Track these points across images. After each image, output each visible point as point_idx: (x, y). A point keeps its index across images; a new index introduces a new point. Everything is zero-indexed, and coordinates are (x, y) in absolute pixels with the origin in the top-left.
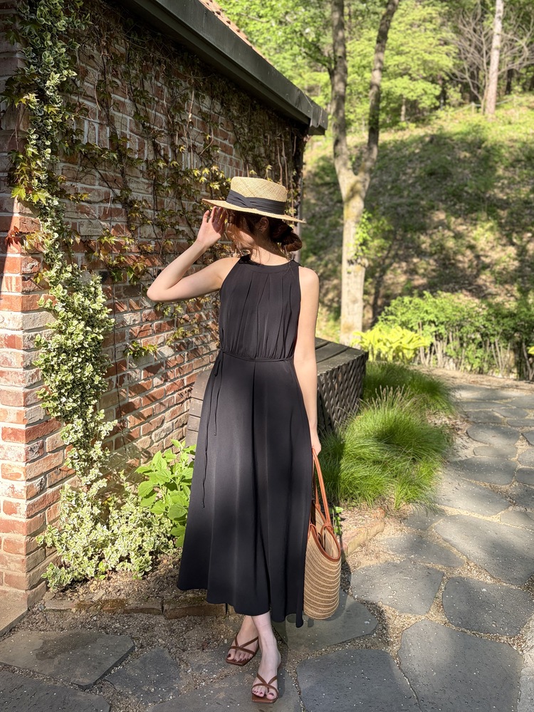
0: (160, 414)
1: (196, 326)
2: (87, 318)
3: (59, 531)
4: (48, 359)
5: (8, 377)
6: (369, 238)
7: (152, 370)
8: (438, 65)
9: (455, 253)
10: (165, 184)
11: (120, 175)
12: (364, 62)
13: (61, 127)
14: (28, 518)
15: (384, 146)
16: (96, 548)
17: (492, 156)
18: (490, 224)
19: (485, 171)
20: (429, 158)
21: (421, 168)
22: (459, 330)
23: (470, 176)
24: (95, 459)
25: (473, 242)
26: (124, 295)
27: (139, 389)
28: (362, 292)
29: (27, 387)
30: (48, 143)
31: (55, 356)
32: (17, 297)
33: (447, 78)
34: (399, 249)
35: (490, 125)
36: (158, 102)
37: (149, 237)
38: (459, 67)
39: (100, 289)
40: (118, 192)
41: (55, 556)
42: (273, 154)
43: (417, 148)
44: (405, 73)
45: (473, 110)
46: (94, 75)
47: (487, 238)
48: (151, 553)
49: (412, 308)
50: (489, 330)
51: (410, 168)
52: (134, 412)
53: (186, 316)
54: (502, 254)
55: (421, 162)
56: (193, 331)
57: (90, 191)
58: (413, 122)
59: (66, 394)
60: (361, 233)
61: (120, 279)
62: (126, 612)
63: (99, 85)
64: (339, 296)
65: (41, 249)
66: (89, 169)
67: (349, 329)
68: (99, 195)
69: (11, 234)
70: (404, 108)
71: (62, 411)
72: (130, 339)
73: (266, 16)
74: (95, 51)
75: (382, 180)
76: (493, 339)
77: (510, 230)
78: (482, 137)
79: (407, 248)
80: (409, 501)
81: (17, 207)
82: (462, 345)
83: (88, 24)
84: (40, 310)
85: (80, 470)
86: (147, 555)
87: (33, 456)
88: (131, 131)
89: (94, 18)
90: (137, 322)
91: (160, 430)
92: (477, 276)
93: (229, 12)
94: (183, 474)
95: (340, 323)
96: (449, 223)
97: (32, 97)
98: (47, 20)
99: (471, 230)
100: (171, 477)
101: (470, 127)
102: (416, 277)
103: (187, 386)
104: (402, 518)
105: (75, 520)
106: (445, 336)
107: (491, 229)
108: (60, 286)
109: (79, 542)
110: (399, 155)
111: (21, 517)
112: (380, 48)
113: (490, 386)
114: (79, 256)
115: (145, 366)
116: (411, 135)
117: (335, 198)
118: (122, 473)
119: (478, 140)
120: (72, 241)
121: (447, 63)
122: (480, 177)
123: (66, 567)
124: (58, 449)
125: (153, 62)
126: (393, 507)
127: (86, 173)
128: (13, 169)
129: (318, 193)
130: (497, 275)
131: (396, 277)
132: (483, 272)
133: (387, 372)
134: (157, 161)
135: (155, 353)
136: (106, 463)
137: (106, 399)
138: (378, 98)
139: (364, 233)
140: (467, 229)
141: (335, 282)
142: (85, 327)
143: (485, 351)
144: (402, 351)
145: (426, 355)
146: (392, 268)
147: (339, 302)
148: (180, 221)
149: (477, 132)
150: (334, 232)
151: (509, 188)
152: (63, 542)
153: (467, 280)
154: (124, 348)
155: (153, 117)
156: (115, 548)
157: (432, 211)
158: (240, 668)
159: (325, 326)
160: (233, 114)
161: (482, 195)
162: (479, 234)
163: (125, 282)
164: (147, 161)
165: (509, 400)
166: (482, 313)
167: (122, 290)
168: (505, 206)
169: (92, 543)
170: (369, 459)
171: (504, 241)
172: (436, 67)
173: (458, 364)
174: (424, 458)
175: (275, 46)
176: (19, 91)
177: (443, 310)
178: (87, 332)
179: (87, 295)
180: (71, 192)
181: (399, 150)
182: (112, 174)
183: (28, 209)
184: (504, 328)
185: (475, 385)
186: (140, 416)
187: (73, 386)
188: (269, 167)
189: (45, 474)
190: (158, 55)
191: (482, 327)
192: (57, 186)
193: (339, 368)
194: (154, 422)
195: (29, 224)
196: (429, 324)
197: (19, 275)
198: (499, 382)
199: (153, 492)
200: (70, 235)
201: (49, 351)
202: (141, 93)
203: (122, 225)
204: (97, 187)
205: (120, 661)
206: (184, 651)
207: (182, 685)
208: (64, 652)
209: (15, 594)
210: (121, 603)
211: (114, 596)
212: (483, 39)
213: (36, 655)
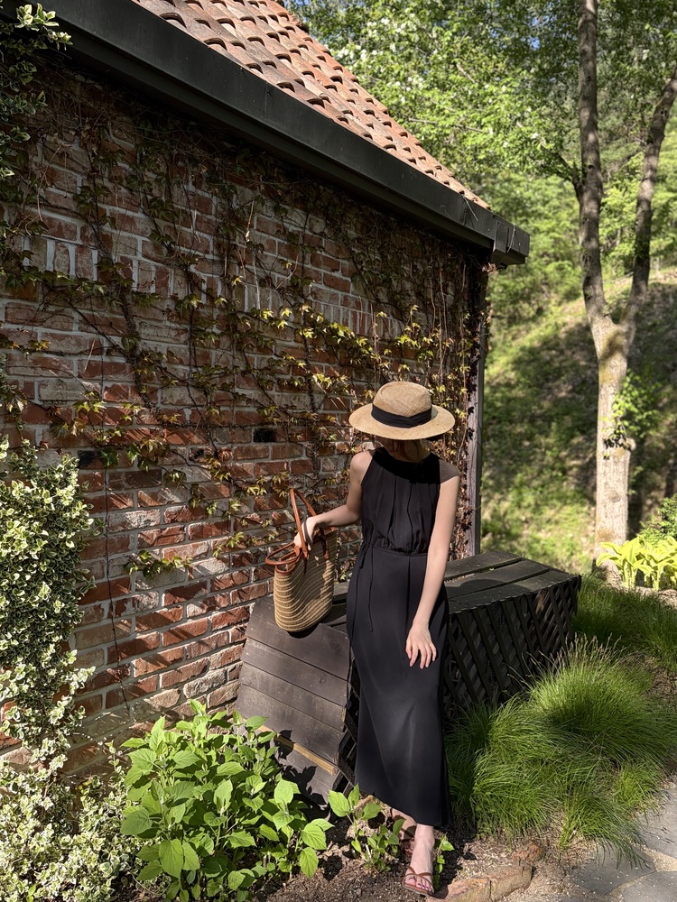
7: (184, 593)
26: (126, 485)
27: (154, 621)
37: (179, 403)
52: (146, 654)
72: (139, 548)
88: (145, 256)
90: (152, 524)
91: (199, 680)
115: (170, 587)
134: (191, 297)
135: (189, 569)
154: (125, 561)
155: (189, 238)
164: (174, 298)
167: (123, 478)
182: (106, 315)
186: (157, 660)
194: (187, 669)
202: (162, 203)
203: (127, 387)
204: (75, 332)
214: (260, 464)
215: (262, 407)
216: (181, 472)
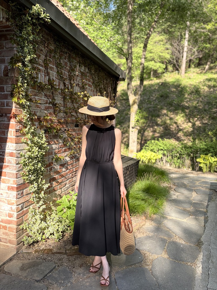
0: (65, 181)
1: (78, 150)
2: (39, 146)
3: (28, 224)
4: (25, 161)
5: (10, 167)
6: (139, 119)
7: (62, 165)
8: (165, 57)
9: (170, 125)
10: (68, 98)
11: (51, 94)
12: (138, 56)
13: (30, 76)
14: (17, 219)
15: (145, 86)
16: (42, 230)
17: (183, 90)
19: (181, 96)
20: (161, 91)
21: (158, 94)
22: (171, 153)
23: (176, 97)
24: (41, 198)
25: (176, 121)
26: (52, 138)
27: (57, 173)
28: (137, 138)
29: (17, 171)
30: (26, 81)
31: (27, 160)
32: (14, 138)
33: (168, 62)
34: (150, 123)
35: (183, 79)
36: (65, 68)
37: (62, 117)
38: (172, 58)
39: (44, 136)
40: (51, 100)
42: (106, 88)
43: (157, 87)
44: (153, 60)
45: (177, 74)
46: (43, 57)
47: (181, 120)
48: (62, 232)
49: (155, 145)
50: (182, 152)
51: (154, 94)
52: (56, 181)
53: (75, 146)
54: (187, 126)
55: (158, 92)
56: (77, 152)
57: (41, 99)
58: (155, 77)
59: (31, 174)
60: (137, 117)
61: (51, 132)
62: (53, 253)
63: (44, 61)
64: (128, 140)
65: (22, 120)
66: (40, 92)
67: (132, 152)
68: (44, 101)
69: (12, 115)
70: (152, 72)
71: (30, 180)
72: (54, 154)
73: (104, 38)
74: (43, 48)
75: (144, 98)
76: (183, 156)
77: (189, 117)
78: (180, 84)
79: (153, 123)
80: (154, 214)
81: (14, 105)
82: (172, 158)
83: (41, 38)
84: (22, 143)
85: (36, 202)
86: (60, 233)
87: (19, 196)
88: (56, 78)
89: (43, 36)
90: (57, 148)
91: (65, 187)
92: (178, 133)
93: (90, 36)
94: (74, 203)
95: (129, 150)
96: (168, 114)
97: (20, 64)
98: (26, 36)
99: (176, 117)
100: (69, 204)
101: (176, 80)
102: (156, 133)
103: (75, 171)
104: (152, 220)
105: (34, 220)
106: (166, 155)
107: (183, 116)
108: (29, 134)
109: (36, 228)
110: (151, 89)
111: (14, 219)
112: (144, 50)
113: (182, 172)
114: (37, 123)
115: (60, 164)
116: (155, 82)
117: (127, 104)
118: (51, 203)
119: (178, 85)
120: (34, 118)
121: (168, 56)
122: (179, 98)
123: (31, 237)
124: (28, 194)
125: (64, 53)
127: (39, 93)
128: (13, 91)
129: (121, 103)
130: (184, 133)
131: (149, 133)
132: (180, 132)
133: (146, 167)
134: (65, 89)
135: (63, 159)
136: (45, 199)
137: (46, 176)
138: (143, 68)
139: (138, 117)
140: (174, 116)
141: (127, 135)
142: (38, 149)
143: (181, 160)
144: (151, 160)
145: (159, 161)
146: (147, 130)
147: (128, 142)
148: (73, 111)
149: (178, 81)
150: (127, 117)
151: (189, 102)
152: (30, 228)
153: (174, 135)
154: (52, 157)
155: (64, 73)
156: (49, 230)
157: (162, 110)
158: (94, 274)
159: (123, 151)
160: (92, 73)
161: (180, 104)
162: (178, 118)
163: (53, 133)
164: (61, 89)
165: (189, 178)
166: (180, 147)
167: (52, 136)
168: (188, 108)
169: (40, 228)
170: (140, 198)
171: (187, 121)
172: (164, 58)
173: (171, 165)
174: (160, 198)
175: (106, 49)
176: (15, 62)
177: (166, 145)
178: (39, 151)
179: (39, 138)
180: (34, 100)
181: (150, 88)
182: (49, 94)
183: (18, 106)
184: (187, 152)
185: (177, 172)
186: (58, 182)
187: (34, 171)
188: (105, 92)
189: (23, 203)
190: (66, 50)
191: (180, 152)
192: (29, 97)
193: (129, 166)
194: (63, 184)
195: (18, 111)
196: (161, 150)
197: (15, 130)
198: (186, 171)
199: (62, 210)
200: (33, 115)
201: (25, 158)
202: (60, 64)
203: (52, 112)
204: (43, 98)
205: (50, 272)
206: (74, 268)
207: (73, 280)
208: (30, 268)
209: (12, 247)
210: (51, 250)
211: (48, 248)
212: (181, 48)
213: (20, 269)
214: (76, 133)
215: (76, 118)
216: (63, 135)
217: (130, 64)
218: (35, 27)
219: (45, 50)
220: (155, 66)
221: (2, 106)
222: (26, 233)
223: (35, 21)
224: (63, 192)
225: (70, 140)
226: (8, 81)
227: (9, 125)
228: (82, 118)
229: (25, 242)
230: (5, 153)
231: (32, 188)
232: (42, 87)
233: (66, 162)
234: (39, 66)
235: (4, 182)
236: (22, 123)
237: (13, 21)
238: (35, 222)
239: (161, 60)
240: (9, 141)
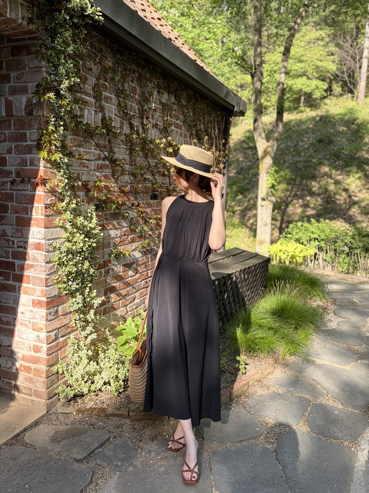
0: (132, 294)
1: (157, 239)
2: (85, 233)
3: (67, 365)
4: (61, 257)
5: (36, 268)
6: (276, 184)
7: (128, 266)
8: (326, 68)
9: (335, 194)
10: (137, 149)
11: (108, 143)
12: (275, 68)
13: (70, 113)
14: (48, 355)
16: (90, 376)
17: (361, 129)
18: (359, 175)
19: (356, 139)
20: (318, 131)
21: (313, 138)
22: (334, 245)
23: (346, 143)
24: (90, 320)
25: (347, 187)
26: (110, 219)
27: (119, 278)
28: (271, 219)
29: (47, 275)
30: (62, 123)
31: (65, 256)
32: (42, 219)
33: (332, 78)
34: (297, 191)
35: (361, 109)
36: (132, 97)
37: (127, 182)
38: (340, 70)
39: (94, 214)
40: (106, 154)
41: (64, 380)
42: (210, 129)
43: (310, 124)
44: (304, 74)
45: (350, 99)
46: (92, 81)
47: (356, 184)
48: (124, 381)
49: (303, 230)
50: (353, 245)
51: (306, 137)
52: (116, 292)
53: (150, 233)
55: (313, 133)
56: (155, 242)
57: (88, 153)
58: (308, 107)
59: (72, 280)
60: (270, 180)
61: (107, 209)
62: (106, 415)
63: (95, 86)
64: (256, 221)
65: (57, 189)
66: (88, 140)
67: (262, 243)
68: (94, 156)
69: (38, 180)
70: (303, 98)
71: (69, 290)
72: (114, 246)
73: (210, 39)
74: (92, 65)
75: (287, 145)
76: (356, 251)
78: (355, 117)
79: (303, 190)
80: (291, 354)
81: (42, 163)
82: (336, 255)
83: (88, 49)
84: (55, 227)
85: (81, 327)
86: (121, 381)
87: (51, 317)
88: (115, 115)
89: (92, 45)
90: (118, 236)
91: (132, 304)
92: (349, 209)
93: (186, 37)
96: (331, 174)
97: (52, 95)
98: (62, 47)
99: (346, 179)
100: (137, 333)
101: (347, 110)
102: (309, 209)
104: (286, 365)
105: (77, 358)
106: (325, 249)
107: (360, 178)
108: (69, 213)
109: (79, 372)
110: (299, 129)
111: (43, 355)
112: (285, 59)
113: (352, 281)
114: (81, 194)
115: (123, 263)
116: (307, 116)
118: (107, 330)
119: (352, 119)
120: (76, 184)
121: (333, 67)
122: (353, 143)
123: (71, 387)
124: (67, 314)
125: (130, 71)
126: (281, 358)
127: (86, 142)
128: (40, 140)
129: (245, 154)
130: (362, 209)
131: (295, 209)
132: (353, 206)
133: (283, 271)
134: (132, 134)
135: (130, 255)
136: (97, 324)
137: (98, 283)
138: (283, 91)
139: (272, 180)
140: (343, 178)
141: (255, 212)
142: (85, 238)
143: (351, 259)
144: (295, 258)
145: (311, 261)
146: (293, 203)
147: (256, 225)
148: (147, 172)
149: (351, 113)
150: (255, 179)
152: (69, 371)
153: (343, 212)
154: (109, 252)
155: (129, 106)
156: (101, 376)
157: (320, 166)
159: (248, 241)
160: (183, 104)
161: (354, 155)
162: (351, 182)
163: (110, 210)
164: (125, 134)
165: (364, 291)
166: (349, 234)
167: (109, 216)
169: (87, 373)
170: (266, 326)
171: (368, 186)
172: (325, 70)
173: (333, 267)
174: (303, 327)
176: (44, 91)
177: (323, 231)
178: (85, 241)
179: (86, 218)
180: (76, 154)
181: (299, 126)
182: (103, 142)
183: (49, 164)
184: (363, 243)
185: (343, 281)
186: (119, 295)
187: (77, 275)
188: (206, 137)
189: (58, 329)
190: (133, 67)
191: (349, 243)
192: (67, 150)
193: (249, 268)
194: (129, 299)
195: (49, 174)
196: (314, 240)
197: (43, 205)
198: (359, 279)
199: (126, 343)
200: (75, 180)
201: (61, 253)
202: (122, 91)
203: (109, 175)
204: (93, 151)
205: (101, 446)
206: (141, 441)
207: (138, 462)
208: (67, 439)
209: (39, 402)
210: (103, 410)
211: (100, 406)
212: (357, 52)
213: (50, 440)
214: (153, 209)
215: (153, 184)
216: (128, 213)
217: (258, 85)
218: (77, 31)
219: (96, 69)
220: (308, 86)
221: (23, 166)
222: (63, 380)
223: (76, 21)
224: (130, 313)
225: (141, 222)
226: (33, 123)
227: (34, 196)
228: (163, 184)
229: (60, 395)
230: (27, 245)
231: (73, 303)
232: (90, 132)
233: (134, 260)
234: (85, 95)
235: (27, 293)
236: (56, 194)
237: (39, 22)
238: (78, 362)
239: (319, 74)
240: (34, 224)
